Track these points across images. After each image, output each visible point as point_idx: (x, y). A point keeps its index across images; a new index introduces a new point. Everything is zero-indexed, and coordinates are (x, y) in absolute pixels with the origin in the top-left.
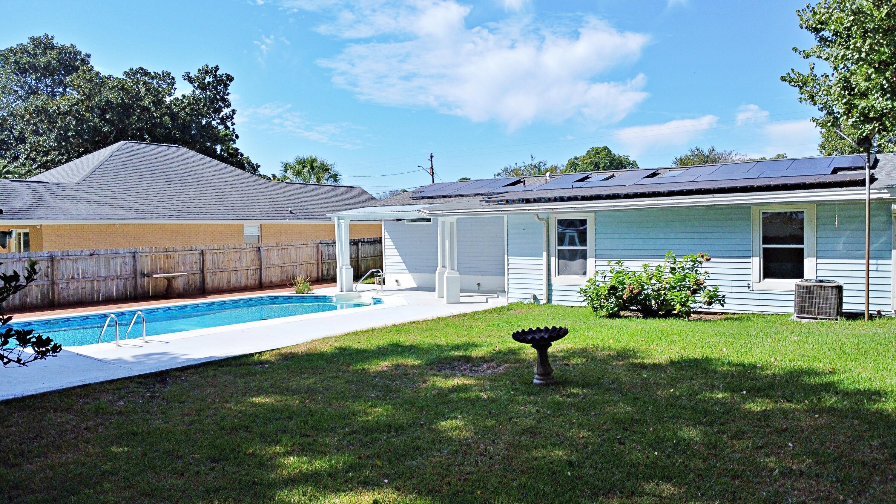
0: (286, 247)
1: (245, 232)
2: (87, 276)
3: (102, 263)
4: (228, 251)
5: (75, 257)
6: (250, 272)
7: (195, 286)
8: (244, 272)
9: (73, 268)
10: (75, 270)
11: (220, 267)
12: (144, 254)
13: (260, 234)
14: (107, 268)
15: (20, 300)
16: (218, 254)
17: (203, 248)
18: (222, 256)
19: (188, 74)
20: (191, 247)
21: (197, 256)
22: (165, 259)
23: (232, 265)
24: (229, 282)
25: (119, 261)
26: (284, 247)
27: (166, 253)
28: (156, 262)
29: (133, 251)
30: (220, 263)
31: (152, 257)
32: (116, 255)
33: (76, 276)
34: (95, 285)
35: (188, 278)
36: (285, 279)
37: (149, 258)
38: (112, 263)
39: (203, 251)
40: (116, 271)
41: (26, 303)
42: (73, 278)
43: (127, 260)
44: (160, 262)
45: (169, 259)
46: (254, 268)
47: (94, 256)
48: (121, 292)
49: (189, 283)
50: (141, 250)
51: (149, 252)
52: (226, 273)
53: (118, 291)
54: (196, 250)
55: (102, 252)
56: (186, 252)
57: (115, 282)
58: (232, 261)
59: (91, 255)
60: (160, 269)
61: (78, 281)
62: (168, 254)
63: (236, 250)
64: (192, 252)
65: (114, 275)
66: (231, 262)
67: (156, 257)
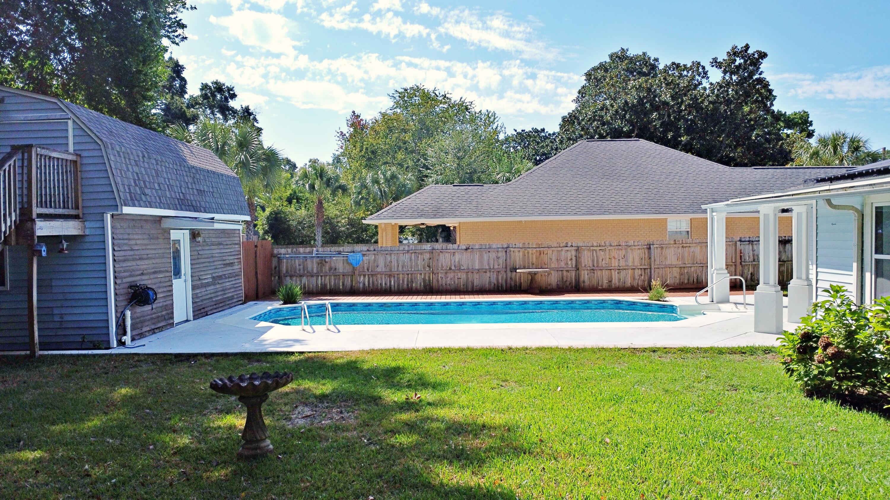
0: (688, 245)
1: (668, 227)
2: (462, 268)
3: (477, 257)
4: (610, 248)
5: (452, 251)
6: (637, 272)
7: (570, 284)
8: (630, 271)
9: (451, 260)
10: (453, 262)
11: (600, 265)
12: (516, 250)
13: (689, 230)
14: (481, 261)
15: (408, 285)
16: (598, 251)
17: (580, 244)
18: (602, 253)
19: (715, 60)
20: (567, 243)
21: (574, 253)
22: (538, 254)
23: (615, 263)
24: (610, 282)
25: (493, 255)
26: (685, 245)
27: (538, 249)
28: (528, 257)
29: (506, 246)
30: (600, 260)
31: (524, 252)
32: (489, 250)
33: (453, 268)
34: (469, 276)
35: (562, 274)
36: (686, 281)
37: (521, 254)
38: (485, 256)
39: (578, 247)
40: (489, 264)
41: (412, 288)
42: (450, 269)
43: (500, 254)
44: (532, 258)
45: (542, 255)
46: (641, 267)
47: (469, 250)
48: (493, 285)
49: (563, 278)
50: (514, 246)
51: (521, 248)
52: (607, 271)
53: (490, 282)
54: (572, 246)
55: (477, 247)
56: (560, 249)
57: (488, 274)
58: (615, 258)
59: (466, 249)
60: (533, 264)
61: (454, 272)
62: (541, 249)
63: (620, 247)
64: (567, 248)
65: (487, 267)
66: (613, 260)
67: (528, 253)
